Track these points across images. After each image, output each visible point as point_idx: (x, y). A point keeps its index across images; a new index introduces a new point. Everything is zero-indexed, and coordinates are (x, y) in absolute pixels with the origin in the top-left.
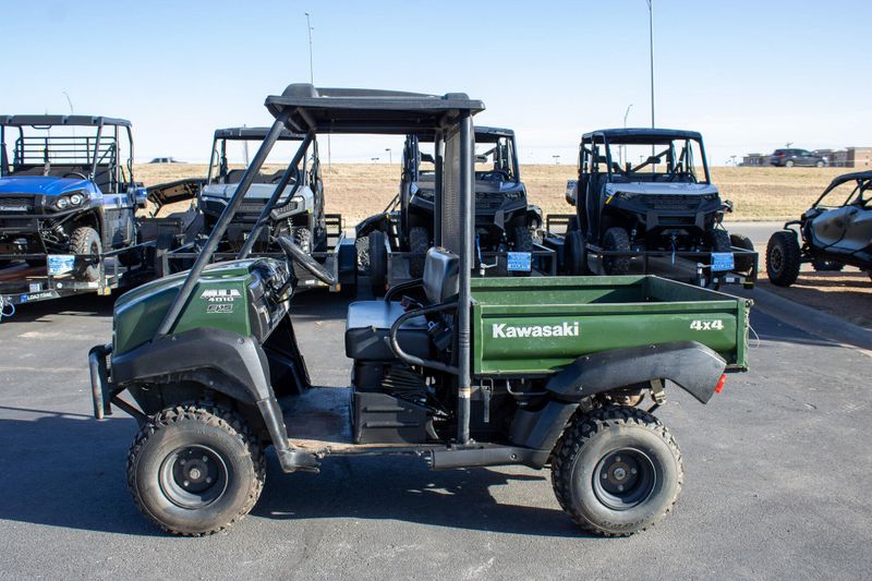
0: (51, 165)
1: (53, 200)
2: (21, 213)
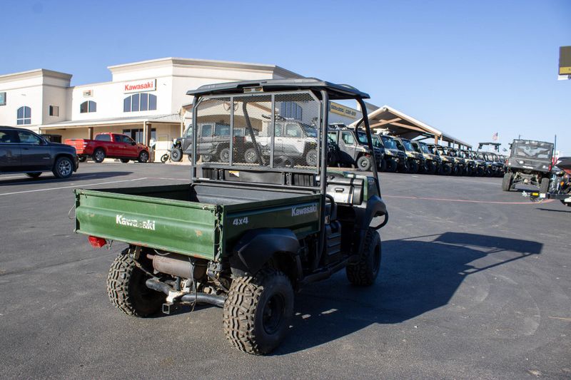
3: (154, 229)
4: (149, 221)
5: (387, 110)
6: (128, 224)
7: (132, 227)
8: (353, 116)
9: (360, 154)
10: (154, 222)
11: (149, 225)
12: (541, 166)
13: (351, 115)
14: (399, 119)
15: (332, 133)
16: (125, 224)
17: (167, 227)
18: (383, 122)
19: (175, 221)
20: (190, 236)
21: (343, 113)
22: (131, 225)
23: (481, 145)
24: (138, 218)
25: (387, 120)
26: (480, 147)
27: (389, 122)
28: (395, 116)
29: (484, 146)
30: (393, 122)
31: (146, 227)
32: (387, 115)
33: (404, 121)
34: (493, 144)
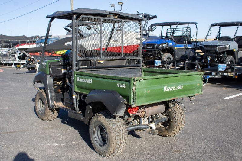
0: (174, 36)
1: (158, 46)
2: (151, 49)
6: (170, 90)
11: (180, 87)
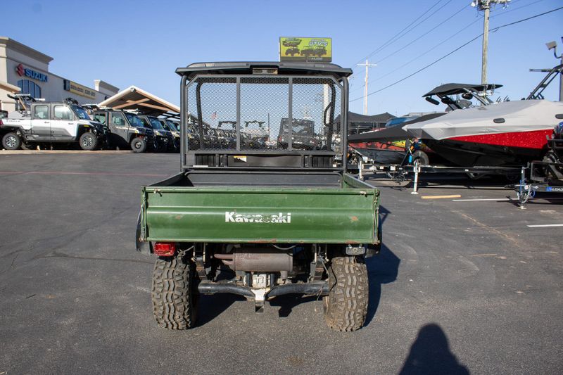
3: (289, 221)
4: (281, 214)
5: (135, 90)
6: (246, 220)
7: (254, 223)
8: (93, 97)
9: (133, 136)
10: (289, 214)
11: (281, 218)
12: (309, 141)
13: (90, 96)
14: (147, 100)
15: (101, 115)
16: (241, 220)
17: (309, 217)
18: (131, 103)
19: (318, 211)
20: (341, 224)
21: (82, 94)
22: (251, 221)
23: (220, 123)
24: (263, 213)
25: (135, 100)
26: (219, 126)
27: (137, 102)
28: (143, 97)
29: (223, 125)
30: (141, 102)
31: (277, 221)
32: (135, 95)
33: (152, 102)
34: (231, 122)
